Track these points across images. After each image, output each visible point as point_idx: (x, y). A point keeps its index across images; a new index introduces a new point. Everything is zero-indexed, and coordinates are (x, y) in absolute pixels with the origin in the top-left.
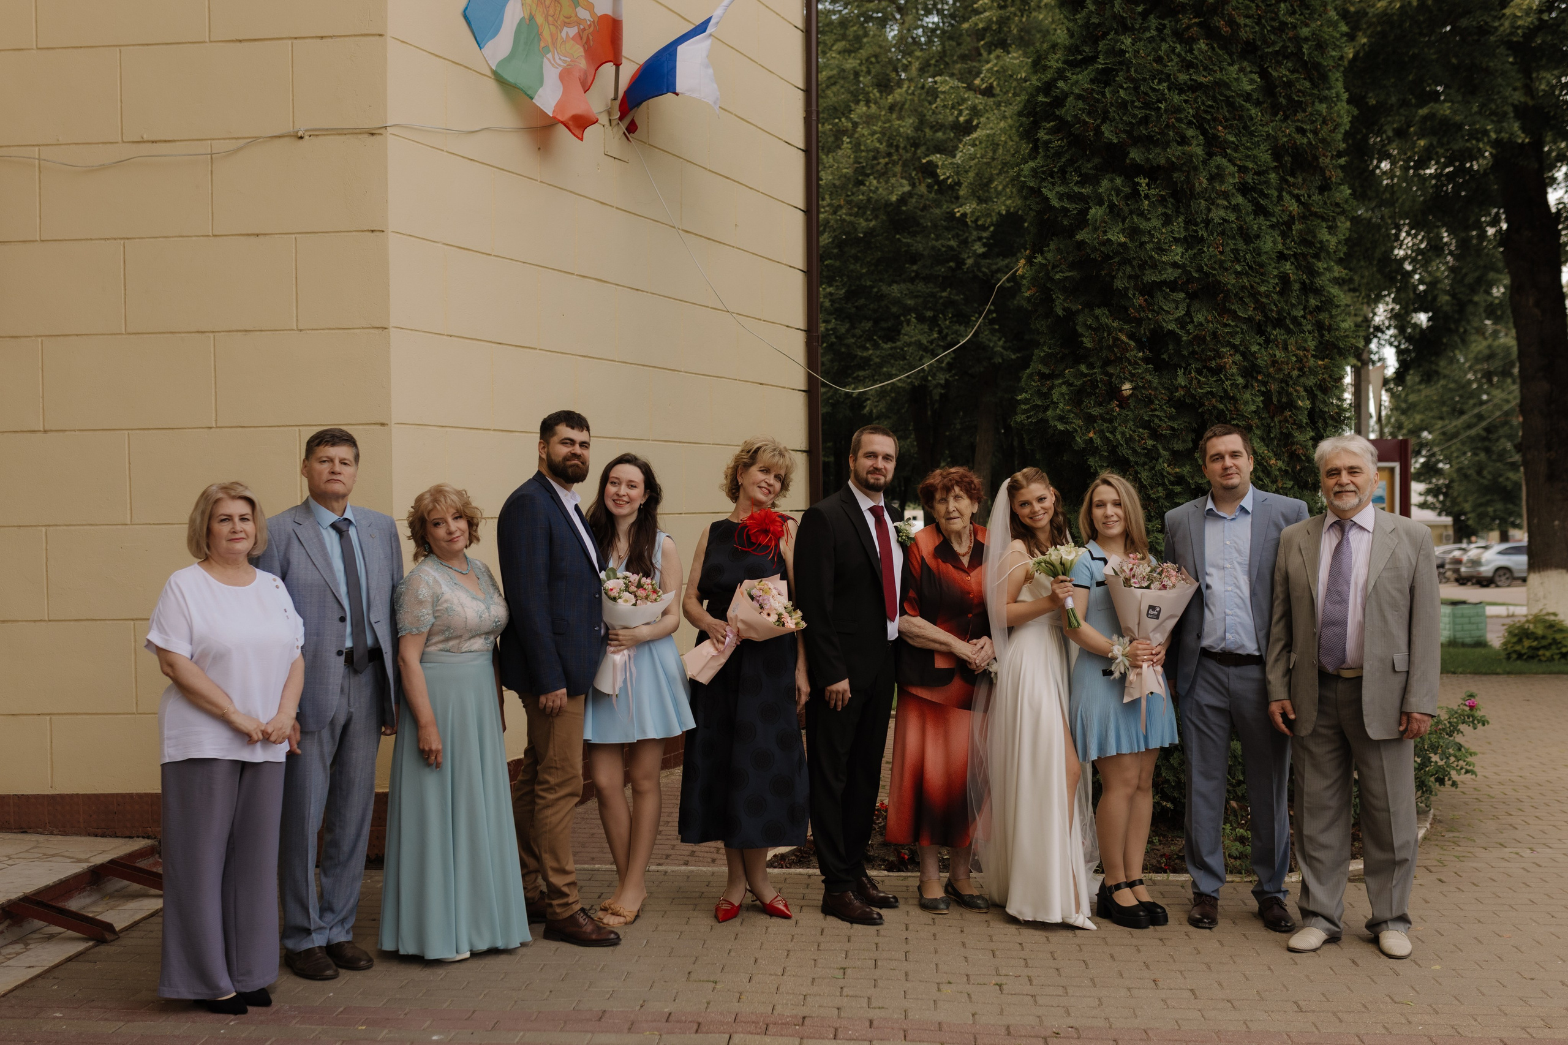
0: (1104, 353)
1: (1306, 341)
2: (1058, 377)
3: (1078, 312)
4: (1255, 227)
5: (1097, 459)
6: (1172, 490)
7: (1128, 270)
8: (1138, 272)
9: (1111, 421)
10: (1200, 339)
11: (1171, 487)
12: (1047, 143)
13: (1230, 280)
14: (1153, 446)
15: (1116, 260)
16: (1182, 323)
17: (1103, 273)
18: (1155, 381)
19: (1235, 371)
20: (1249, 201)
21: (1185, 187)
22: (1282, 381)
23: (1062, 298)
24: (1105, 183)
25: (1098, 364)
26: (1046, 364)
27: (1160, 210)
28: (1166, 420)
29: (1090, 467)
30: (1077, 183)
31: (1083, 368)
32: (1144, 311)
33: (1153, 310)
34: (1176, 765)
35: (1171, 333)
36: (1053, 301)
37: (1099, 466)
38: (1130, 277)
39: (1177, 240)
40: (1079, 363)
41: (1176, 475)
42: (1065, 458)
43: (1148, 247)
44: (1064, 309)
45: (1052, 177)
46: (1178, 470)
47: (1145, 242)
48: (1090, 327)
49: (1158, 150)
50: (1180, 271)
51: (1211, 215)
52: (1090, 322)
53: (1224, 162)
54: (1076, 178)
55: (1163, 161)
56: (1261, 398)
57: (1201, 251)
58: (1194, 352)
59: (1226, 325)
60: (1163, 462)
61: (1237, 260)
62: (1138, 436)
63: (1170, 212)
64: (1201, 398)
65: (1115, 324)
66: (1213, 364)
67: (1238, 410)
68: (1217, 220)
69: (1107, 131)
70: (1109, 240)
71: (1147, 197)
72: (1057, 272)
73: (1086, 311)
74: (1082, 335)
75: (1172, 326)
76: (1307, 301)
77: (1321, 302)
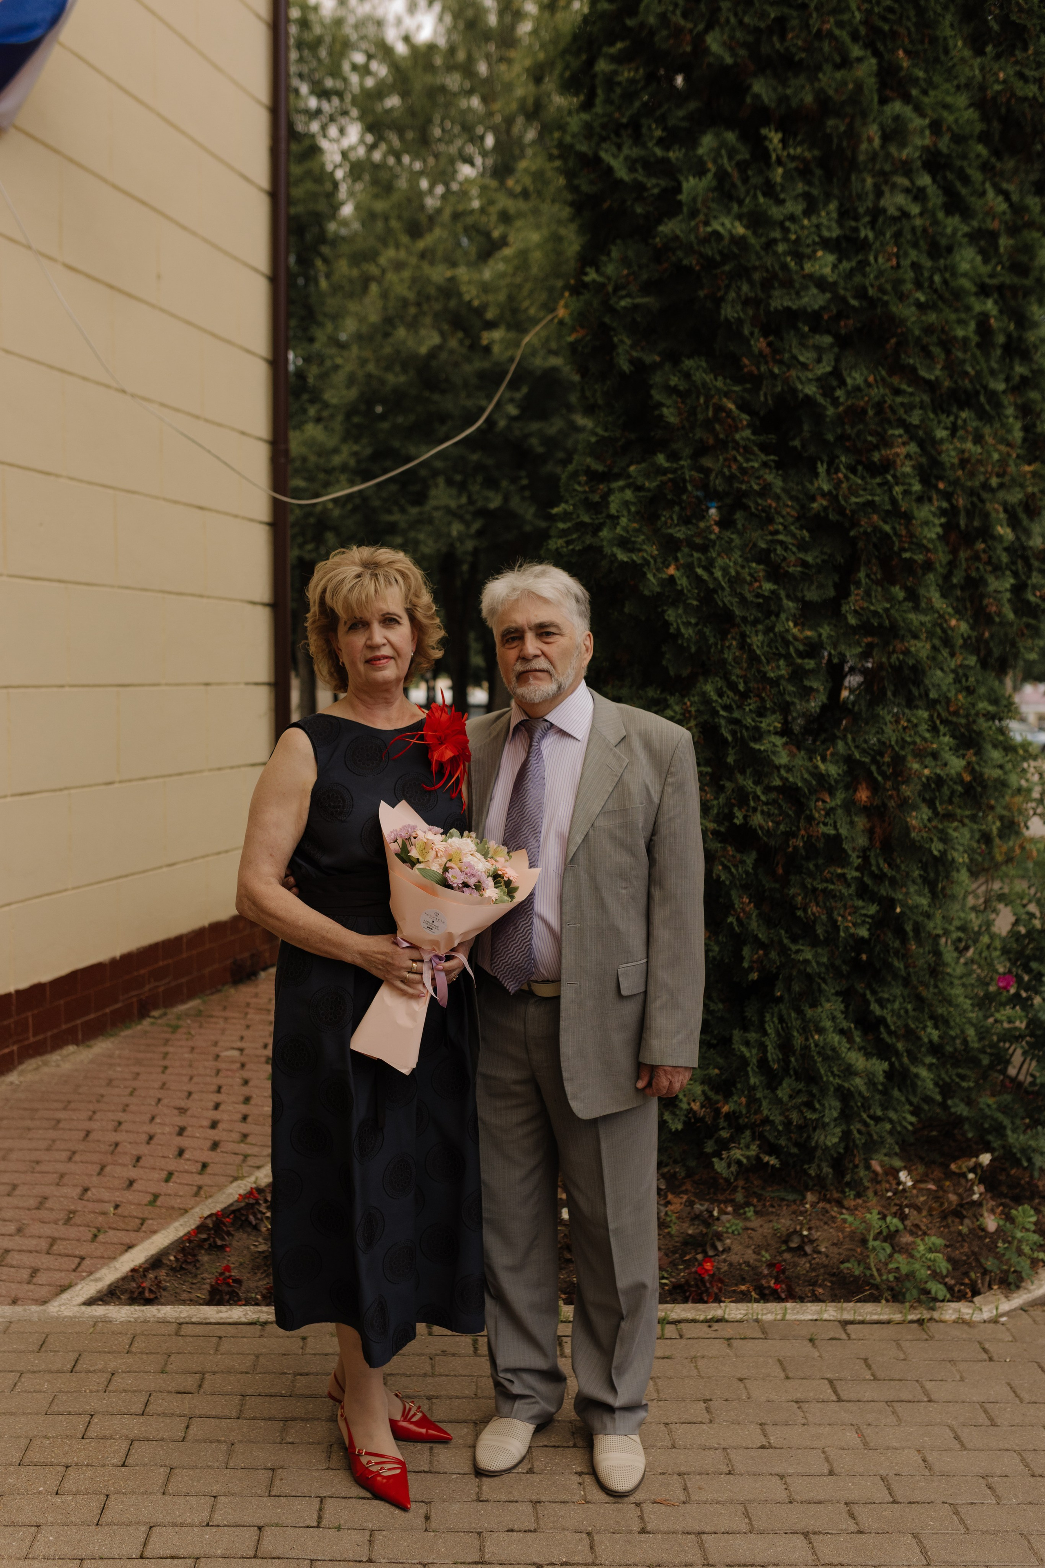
0: (699, 434)
1: (1009, 431)
2: (617, 477)
3: (655, 367)
4: (949, 230)
5: (680, 611)
6: (801, 667)
7: (745, 288)
8: (759, 292)
9: (704, 549)
10: (856, 414)
11: (799, 661)
12: (610, 82)
13: (907, 312)
14: (773, 592)
15: (727, 268)
16: (826, 385)
17: (701, 294)
18: (778, 484)
19: (908, 469)
20: (939, 187)
21: (845, 144)
22: (972, 492)
23: (628, 342)
24: (708, 141)
25: (688, 451)
26: (598, 458)
27: (800, 187)
28: (794, 549)
29: (667, 624)
30: (660, 142)
31: (661, 459)
32: (766, 363)
33: (781, 362)
34: (785, 1099)
35: (808, 398)
36: (614, 347)
37: (683, 623)
38: (746, 302)
39: (827, 244)
40: (655, 454)
41: (807, 642)
42: (626, 610)
43: (781, 248)
44: (632, 361)
45: (618, 135)
46: (809, 633)
47: (774, 241)
48: (672, 391)
49: (802, 80)
50: (828, 295)
51: (882, 203)
52: (674, 381)
53: (907, 111)
54: (658, 133)
55: (809, 99)
56: (943, 520)
57: (863, 264)
58: (842, 438)
59: (897, 392)
60: (787, 620)
61: (919, 285)
62: (751, 575)
63: (815, 192)
64: (853, 512)
65: (719, 383)
66: (876, 457)
67: (911, 535)
68: (892, 211)
69: (714, 42)
70: (716, 233)
71: (779, 162)
72: (622, 297)
73: (667, 367)
74: (660, 405)
75: (810, 390)
76: (1012, 368)
77: (1032, 371)
